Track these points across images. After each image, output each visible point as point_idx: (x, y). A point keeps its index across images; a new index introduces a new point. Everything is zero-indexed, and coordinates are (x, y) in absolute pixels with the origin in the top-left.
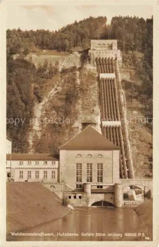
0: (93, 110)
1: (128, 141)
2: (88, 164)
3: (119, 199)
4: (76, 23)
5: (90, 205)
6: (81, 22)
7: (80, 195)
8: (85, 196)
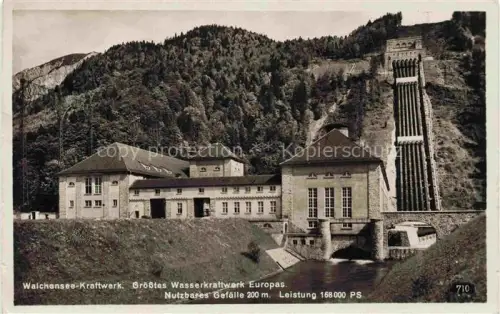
0: (386, 124)
1: (433, 161)
2: (327, 189)
3: (378, 245)
4: (370, 24)
5: (327, 256)
6: (376, 21)
7: (312, 239)
8: (319, 240)
